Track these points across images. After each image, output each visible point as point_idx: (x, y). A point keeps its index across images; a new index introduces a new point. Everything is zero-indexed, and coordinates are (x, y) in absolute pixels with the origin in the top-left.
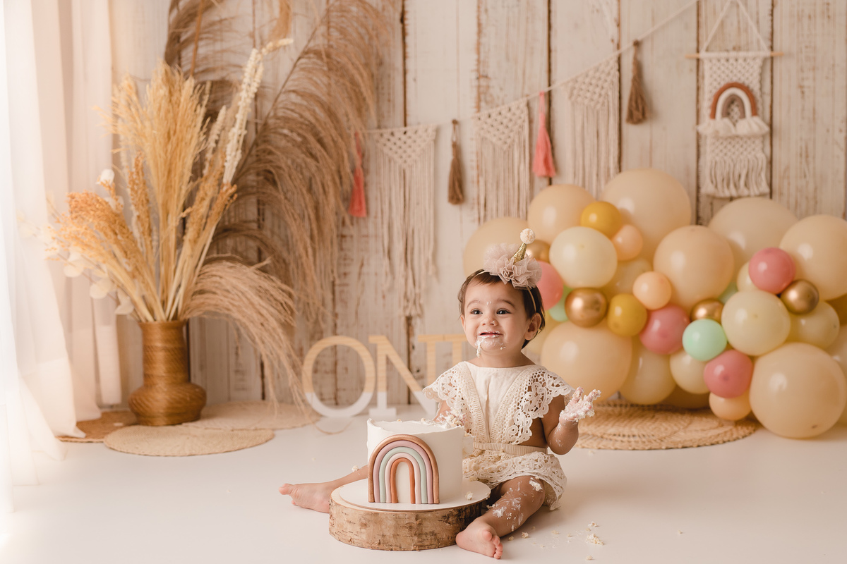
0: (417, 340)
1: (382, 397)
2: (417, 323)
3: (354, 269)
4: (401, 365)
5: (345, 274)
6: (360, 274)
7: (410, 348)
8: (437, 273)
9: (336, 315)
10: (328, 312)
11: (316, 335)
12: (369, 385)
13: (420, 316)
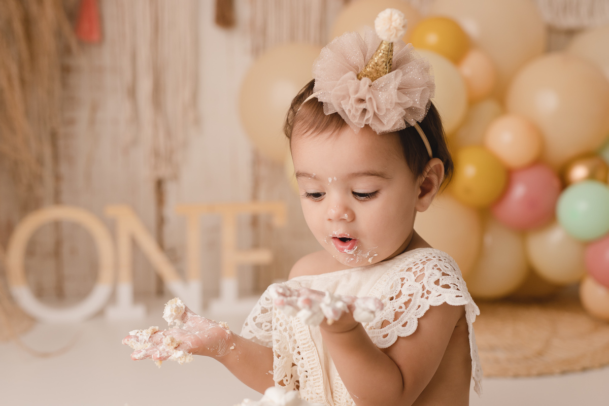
0: (171, 210)
1: (125, 291)
2: (171, 189)
3: (83, 115)
4: (149, 245)
5: (71, 122)
6: (92, 122)
7: (161, 222)
8: (197, 121)
9: (58, 178)
10: (47, 174)
11: (29, 205)
12: (106, 274)
13: (175, 177)
